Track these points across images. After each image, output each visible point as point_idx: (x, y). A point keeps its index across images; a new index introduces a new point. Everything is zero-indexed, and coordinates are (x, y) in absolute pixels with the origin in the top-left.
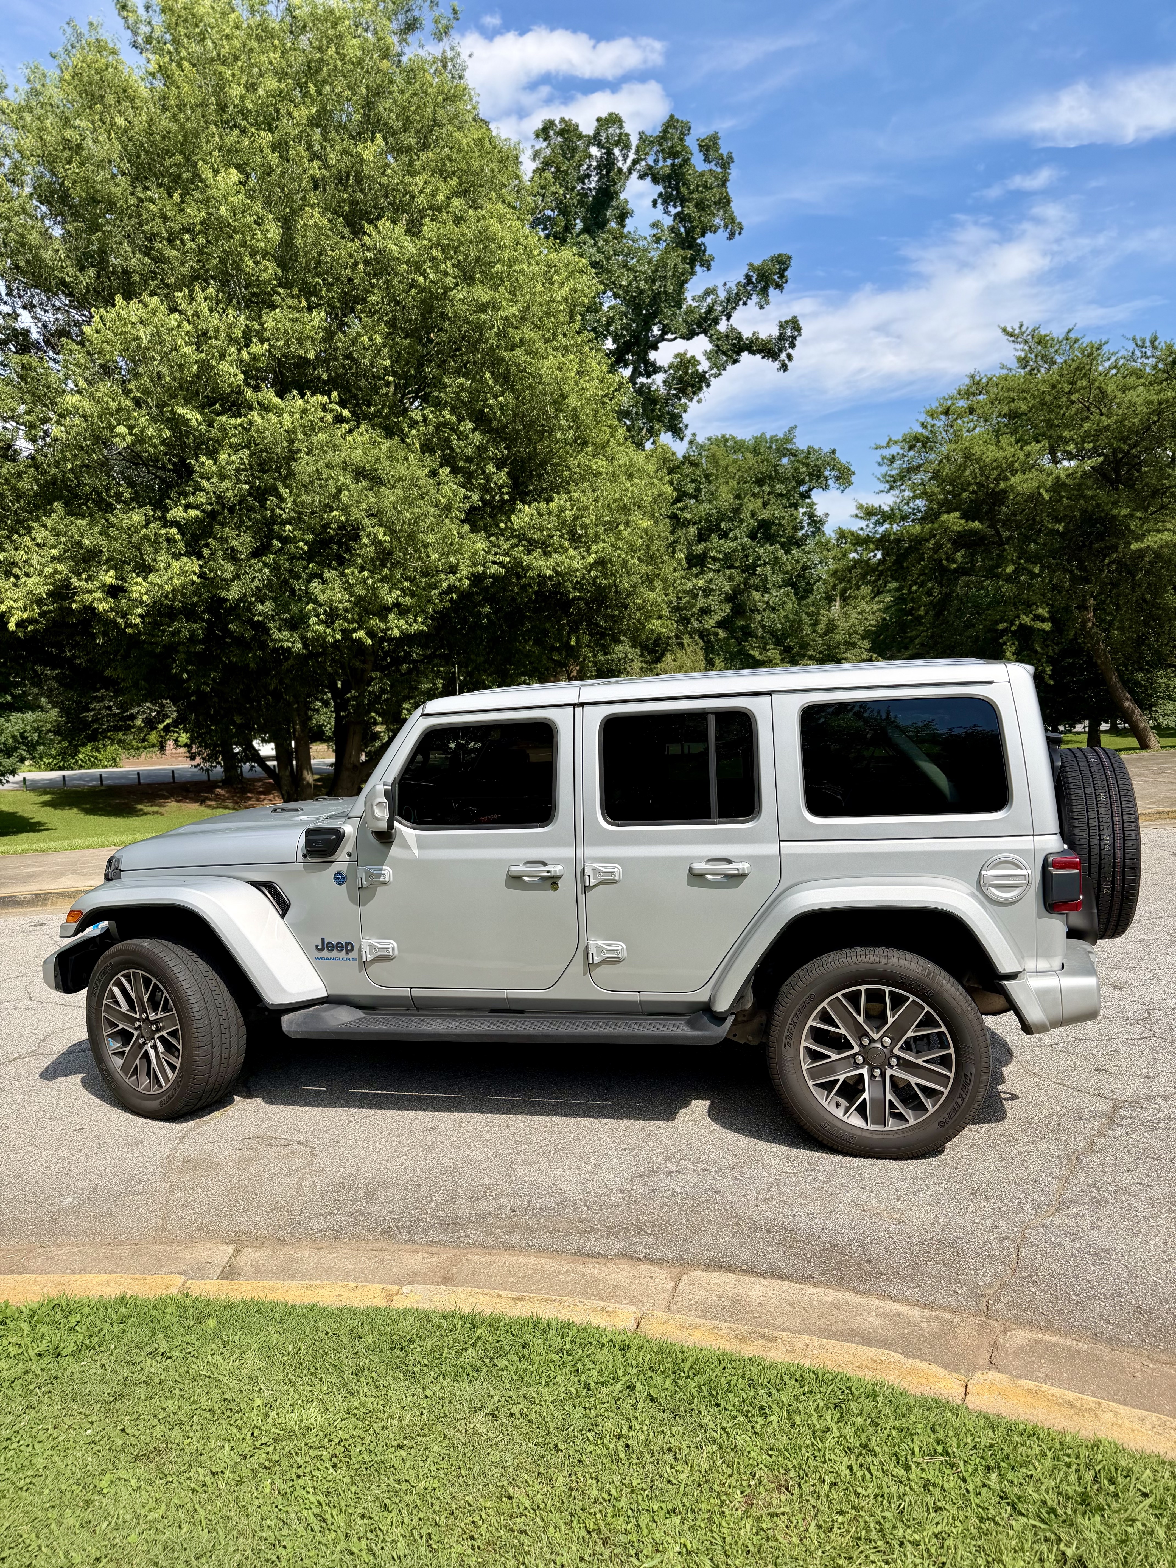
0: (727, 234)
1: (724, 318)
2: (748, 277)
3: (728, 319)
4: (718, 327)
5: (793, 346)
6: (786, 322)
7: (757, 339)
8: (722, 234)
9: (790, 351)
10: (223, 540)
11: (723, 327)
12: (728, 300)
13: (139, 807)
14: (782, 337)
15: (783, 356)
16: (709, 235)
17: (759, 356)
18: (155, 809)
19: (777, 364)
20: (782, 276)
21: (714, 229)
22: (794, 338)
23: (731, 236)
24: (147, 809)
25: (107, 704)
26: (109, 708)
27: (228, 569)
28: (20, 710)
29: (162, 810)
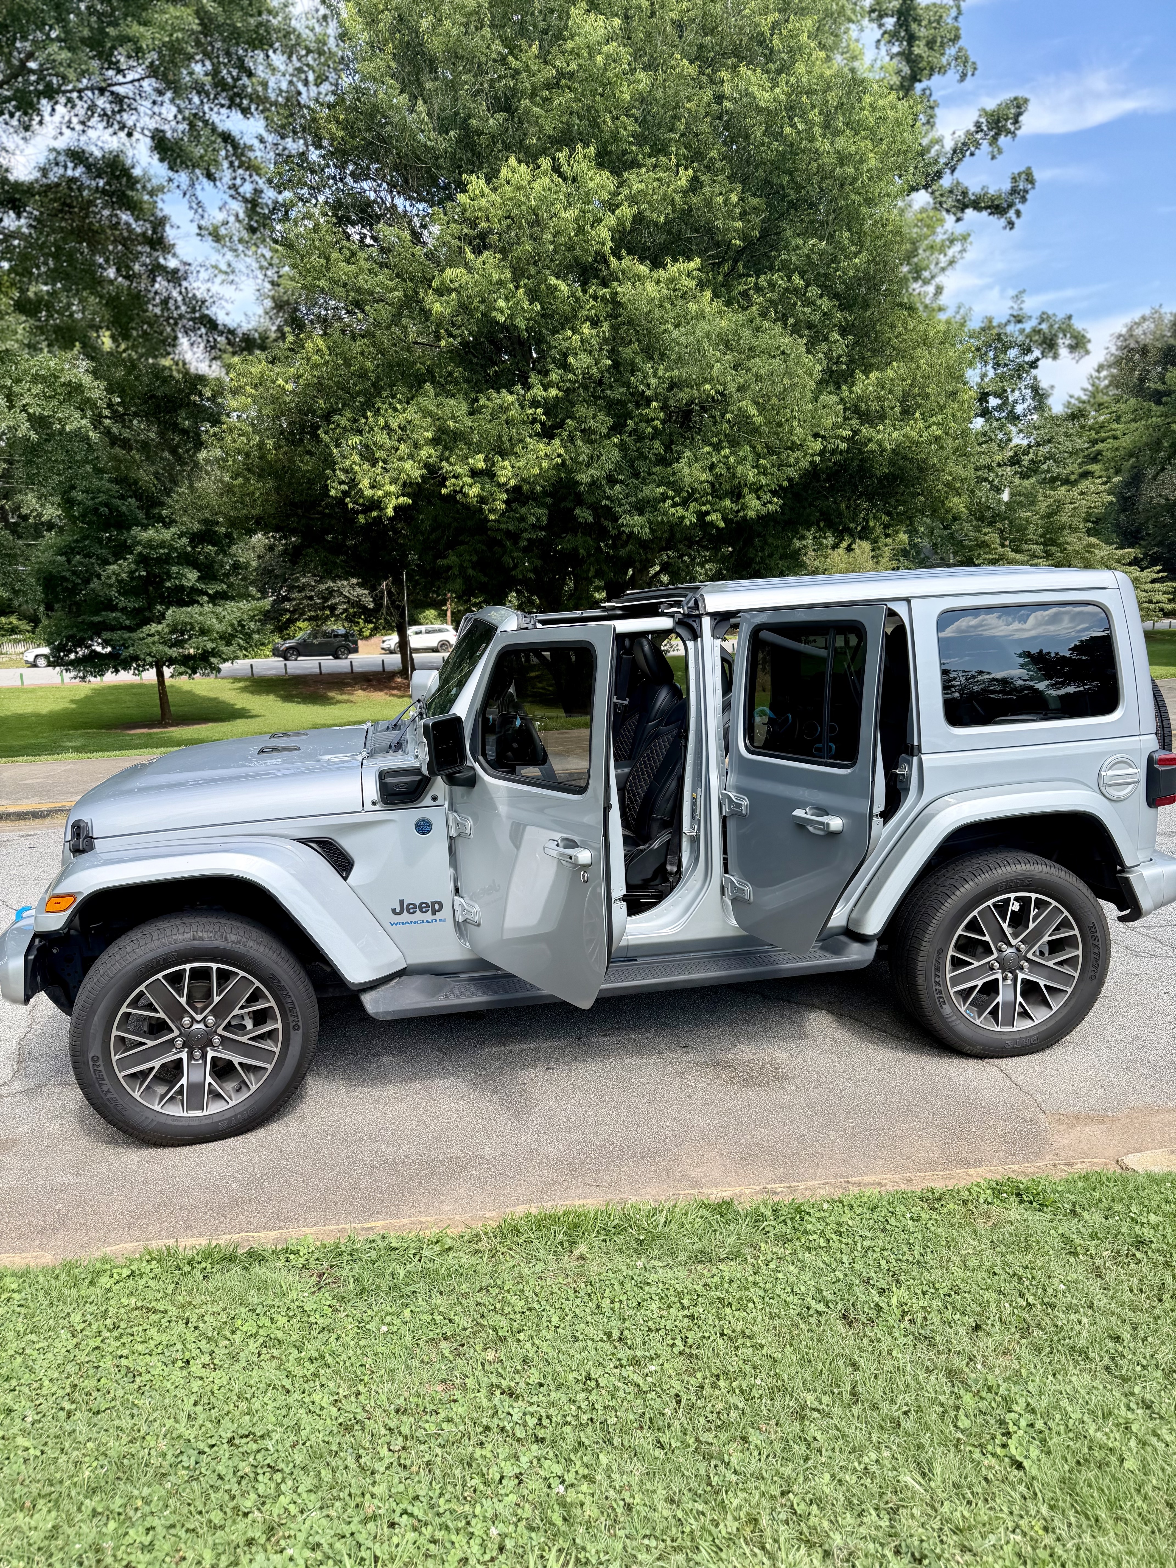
0: (958, 77)
1: (948, 171)
2: (978, 125)
3: (953, 171)
4: (941, 182)
5: (1024, 200)
6: (1020, 174)
7: (986, 194)
8: (952, 75)
9: (1020, 206)
10: (580, 420)
11: (946, 181)
12: (955, 151)
13: (331, 694)
14: (1014, 191)
15: (1011, 214)
16: (936, 77)
17: (985, 213)
18: (345, 697)
19: (1003, 222)
20: (1016, 122)
21: (942, 70)
22: (1026, 191)
23: (963, 77)
24: (339, 697)
25: (309, 594)
26: (311, 598)
27: (585, 450)
28: (232, 598)
29: (352, 698)
